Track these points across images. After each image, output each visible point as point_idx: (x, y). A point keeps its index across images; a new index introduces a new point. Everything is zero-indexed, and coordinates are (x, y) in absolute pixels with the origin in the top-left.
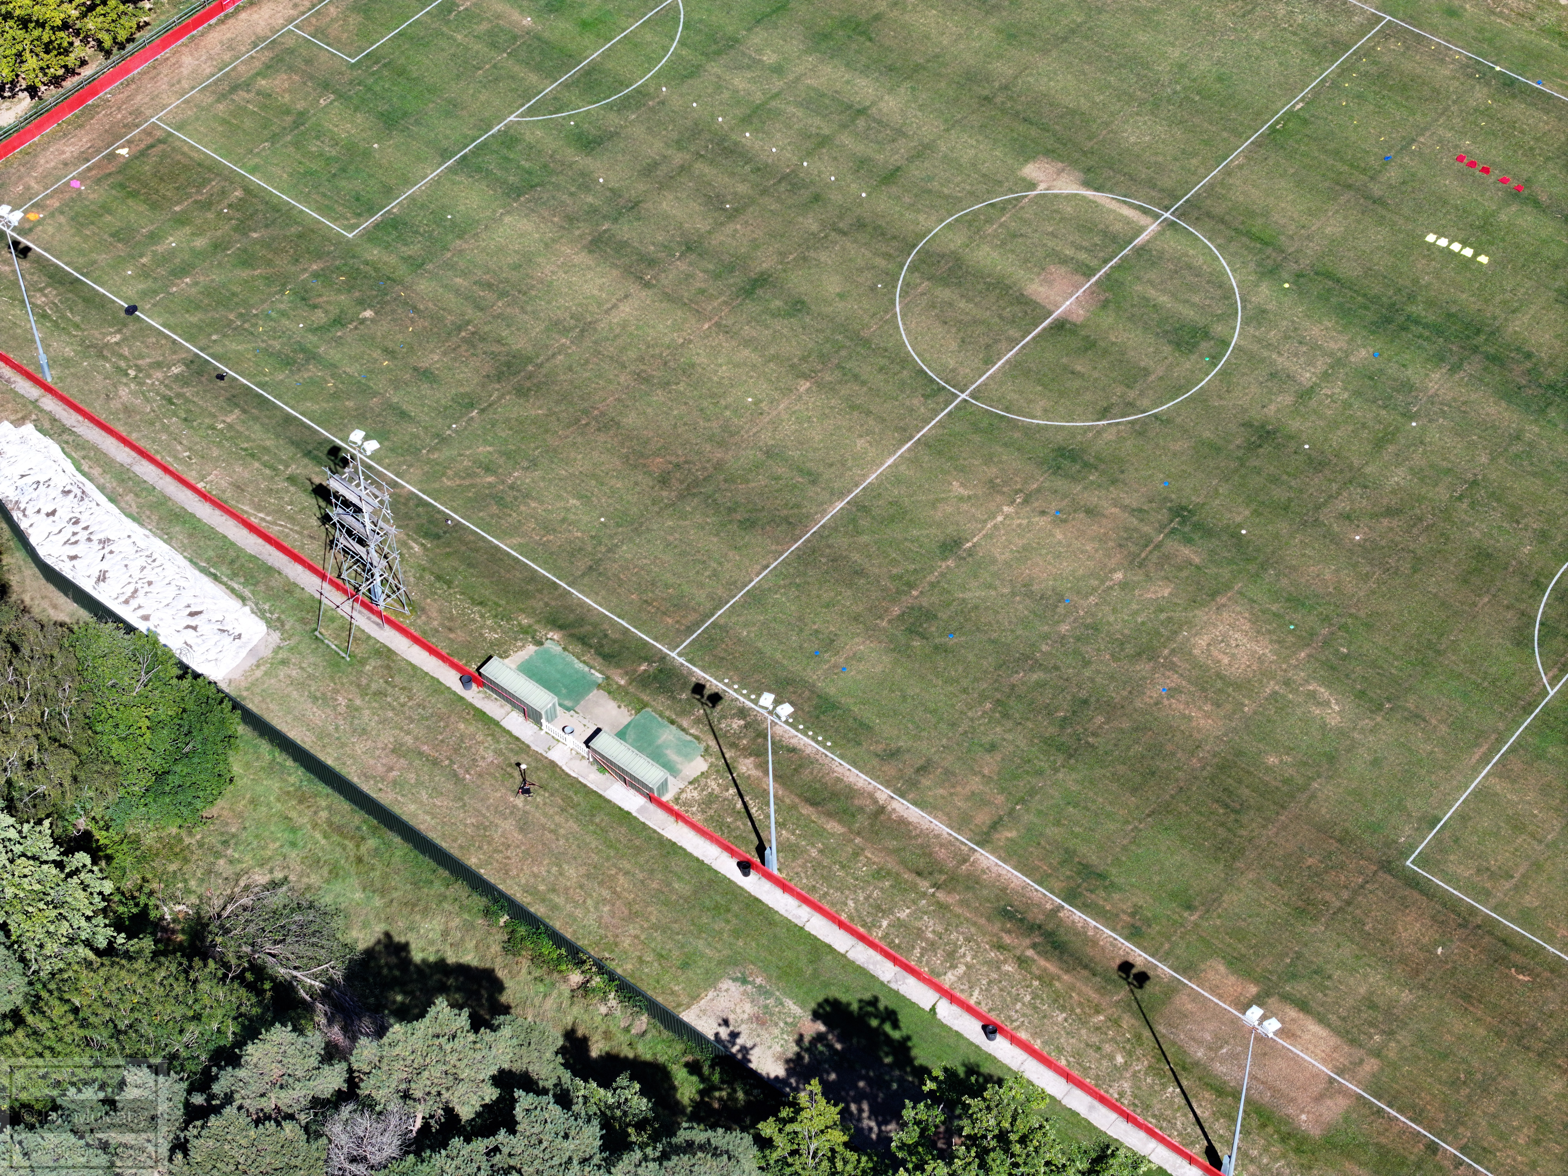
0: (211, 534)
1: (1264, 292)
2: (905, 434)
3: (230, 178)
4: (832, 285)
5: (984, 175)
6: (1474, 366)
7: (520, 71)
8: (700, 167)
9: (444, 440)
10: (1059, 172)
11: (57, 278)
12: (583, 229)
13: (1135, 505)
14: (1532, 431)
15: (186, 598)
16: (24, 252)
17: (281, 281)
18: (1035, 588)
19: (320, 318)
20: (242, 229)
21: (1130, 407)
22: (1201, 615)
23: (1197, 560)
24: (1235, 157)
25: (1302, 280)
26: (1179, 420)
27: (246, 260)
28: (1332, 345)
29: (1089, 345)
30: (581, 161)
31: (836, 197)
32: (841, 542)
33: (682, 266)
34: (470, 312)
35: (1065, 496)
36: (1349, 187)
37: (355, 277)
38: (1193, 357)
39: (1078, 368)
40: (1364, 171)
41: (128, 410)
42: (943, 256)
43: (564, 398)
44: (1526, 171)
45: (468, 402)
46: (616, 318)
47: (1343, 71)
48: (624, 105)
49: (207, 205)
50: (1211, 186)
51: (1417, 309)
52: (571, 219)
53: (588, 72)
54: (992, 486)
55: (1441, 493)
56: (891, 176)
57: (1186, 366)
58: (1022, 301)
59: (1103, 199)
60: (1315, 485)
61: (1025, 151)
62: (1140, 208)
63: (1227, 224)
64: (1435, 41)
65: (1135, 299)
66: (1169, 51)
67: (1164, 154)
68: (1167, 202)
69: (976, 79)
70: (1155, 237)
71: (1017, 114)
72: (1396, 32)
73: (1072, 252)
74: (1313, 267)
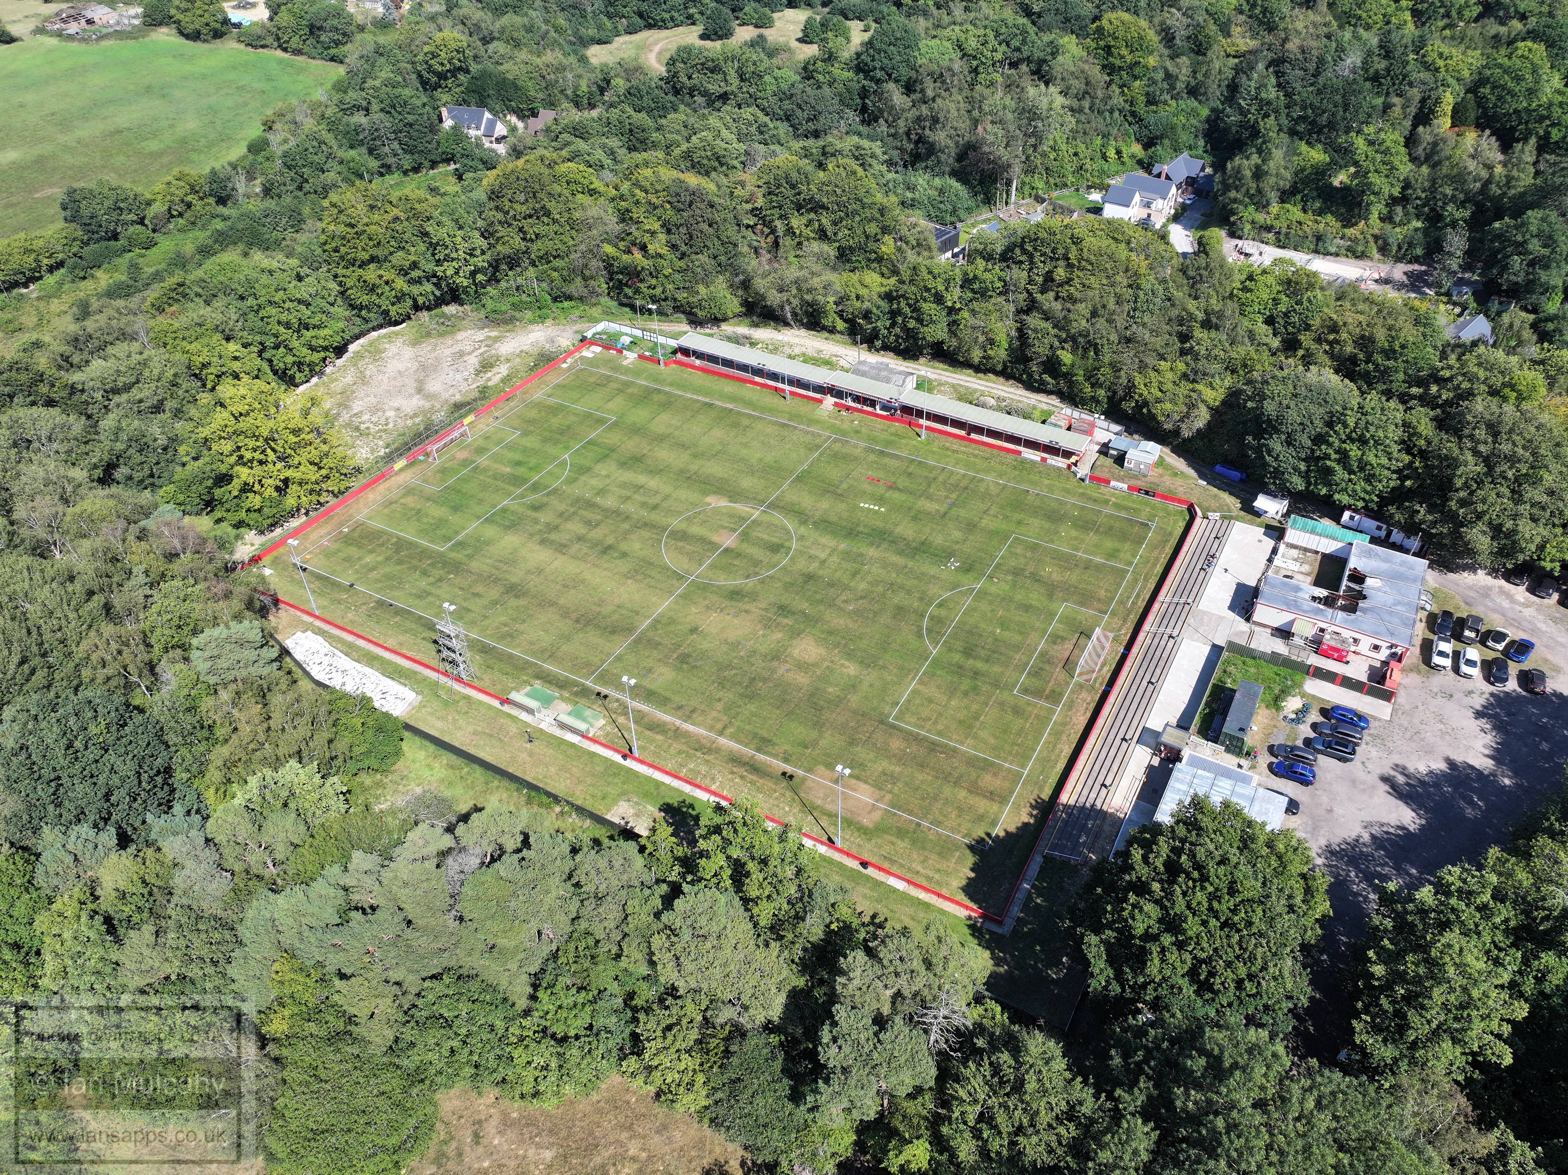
0: (389, 663)
1: (802, 530)
2: (671, 593)
3: (391, 535)
4: (637, 546)
5: (691, 503)
6: (885, 545)
7: (507, 487)
8: (581, 512)
9: (486, 617)
10: (719, 499)
11: (319, 577)
12: (538, 537)
13: (764, 607)
14: (910, 564)
15: (380, 687)
16: (305, 570)
17: (415, 568)
18: (729, 640)
19: (432, 579)
20: (397, 552)
21: (757, 574)
22: (795, 642)
23: (790, 623)
24: (785, 486)
25: (816, 524)
26: (776, 576)
27: (400, 562)
28: (831, 544)
29: (739, 555)
30: (535, 515)
31: (635, 516)
32: (650, 634)
33: (577, 546)
34: (494, 571)
35: (736, 607)
36: (829, 491)
37: (445, 564)
39: (735, 563)
40: (834, 486)
41: (352, 622)
42: (678, 531)
43: (534, 597)
44: (893, 479)
45: (495, 603)
46: (553, 566)
47: (821, 455)
48: (549, 494)
49: (382, 545)
51: (861, 529)
52: (531, 535)
53: (534, 484)
54: (708, 608)
55: (880, 589)
56: (655, 507)
57: (776, 558)
58: (711, 543)
59: (737, 506)
60: (832, 592)
61: (705, 493)
62: (752, 507)
63: (785, 509)
64: (853, 441)
65: (754, 538)
66: (755, 455)
67: (758, 488)
68: (761, 504)
69: (684, 471)
70: (759, 516)
71: (701, 481)
72: (838, 440)
73: (728, 525)
74: (819, 519)
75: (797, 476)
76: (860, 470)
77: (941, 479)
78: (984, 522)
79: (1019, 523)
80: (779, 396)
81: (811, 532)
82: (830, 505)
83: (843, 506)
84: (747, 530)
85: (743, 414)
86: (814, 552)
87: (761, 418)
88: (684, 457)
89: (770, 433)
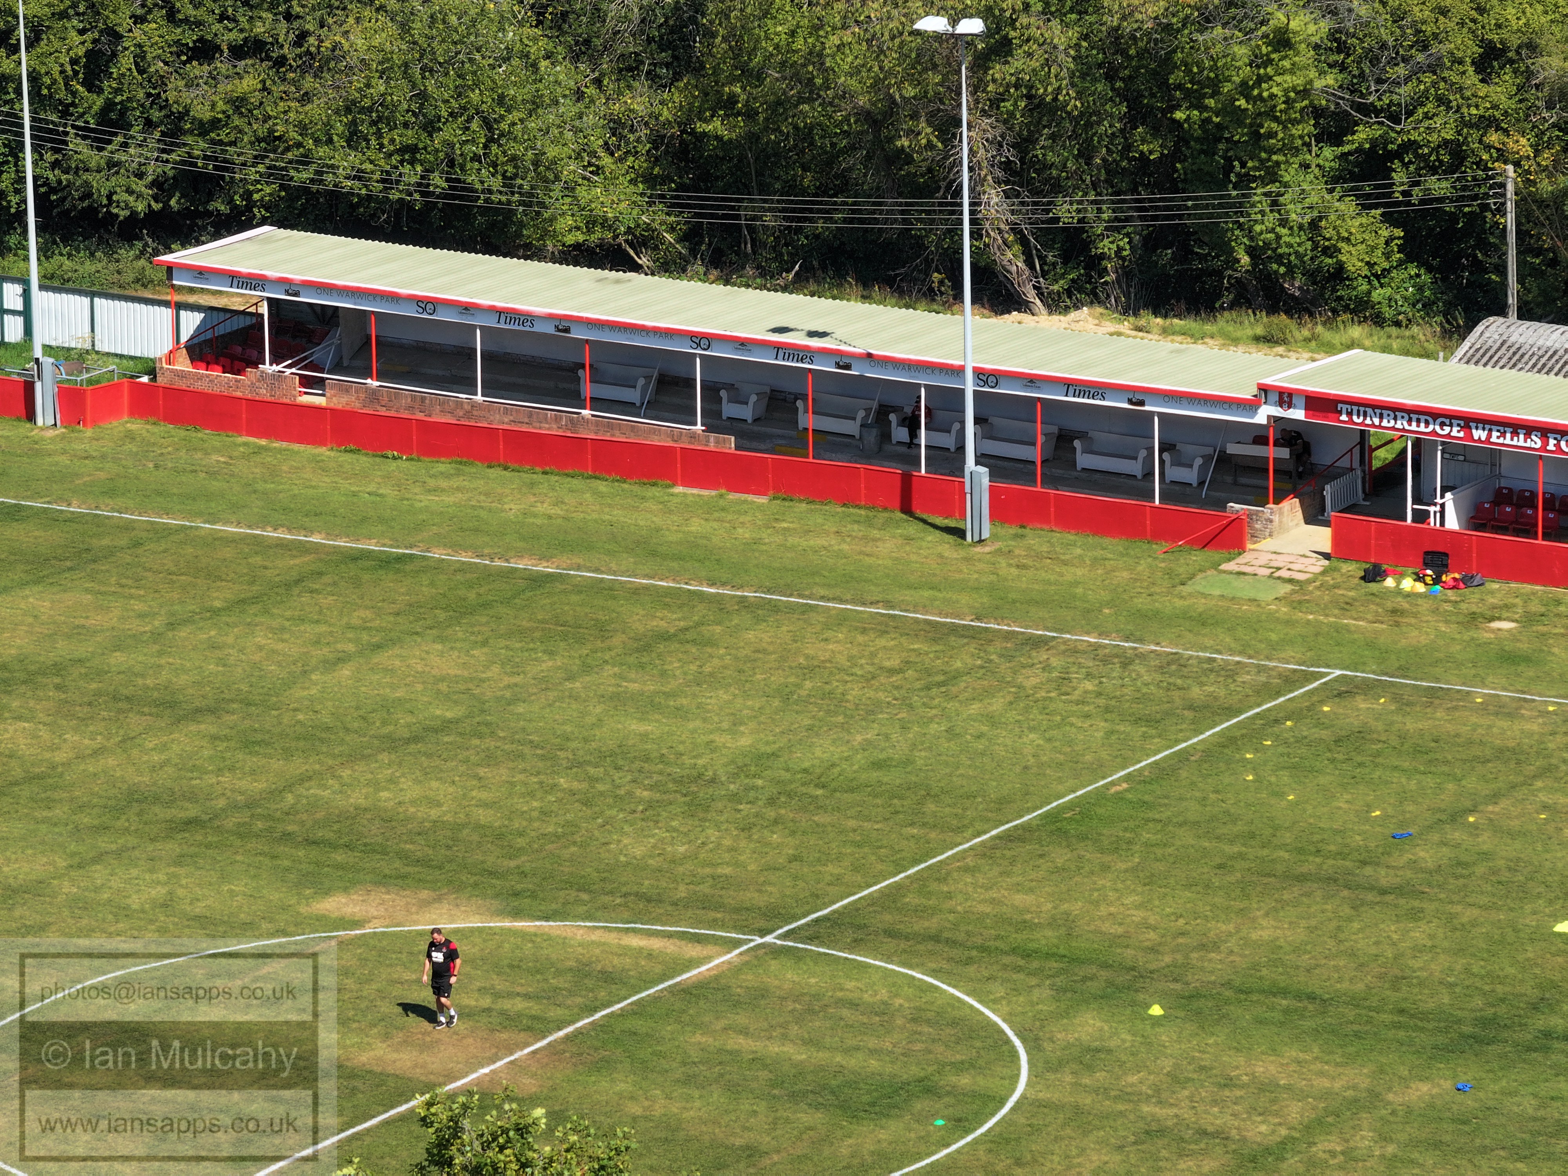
1: (1089, 1025)
5: (197, 918)
10: (424, 904)
25: (1199, 1003)
28: (1323, 1083)
36: (1302, 878)
38: (895, 1125)
40: (1341, 855)
47: (1232, 740)
50: (890, 896)
57: (875, 1135)
59: (571, 930)
61: (319, 882)
62: (682, 936)
63: (952, 943)
64: (1480, 693)
65: (695, 1055)
66: (720, 739)
67: (737, 864)
68: (762, 924)
69: (157, 799)
70: (736, 970)
71: (287, 837)
72: (1367, 688)
73: (486, 1002)
74: (1228, 984)
75: (1052, 817)
76: (1543, 797)
80: (913, 528)
81: (1165, 1036)
82: (1311, 930)
83: (1419, 933)
84: (640, 1025)
85: (636, 592)
86: (1188, 1115)
87: (775, 608)
88: (164, 747)
89: (842, 660)
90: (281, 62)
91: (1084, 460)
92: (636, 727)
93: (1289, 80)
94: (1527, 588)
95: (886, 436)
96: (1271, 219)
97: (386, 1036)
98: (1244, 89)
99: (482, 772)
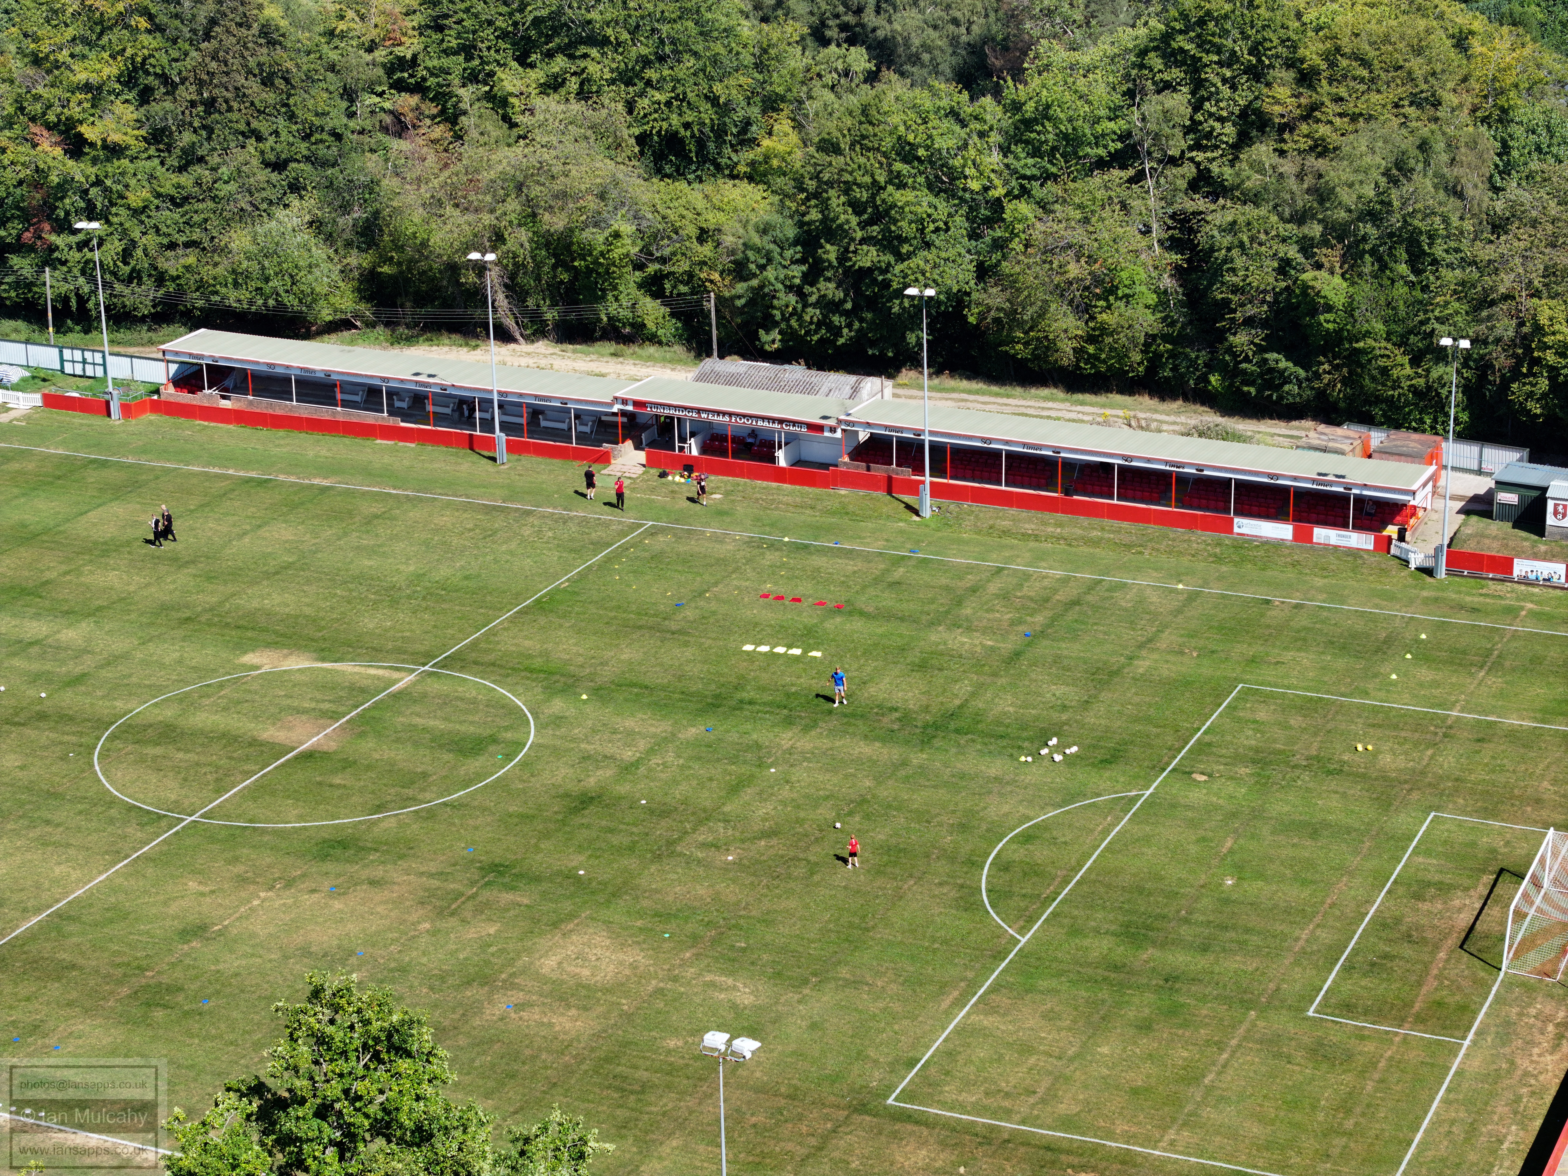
1: (558, 705)
2: (118, 855)
4: (10, 761)
5: (193, 668)
6: (831, 723)
10: (286, 657)
13: (434, 871)
14: (918, 758)
18: (313, 949)
21: (409, 801)
22: (543, 943)
23: (526, 901)
24: (497, 623)
25: (601, 692)
26: (476, 803)
28: (653, 730)
29: (347, 764)
32: (41, 947)
35: (339, 875)
36: (640, 627)
38: (482, 759)
39: (337, 781)
40: (655, 615)
42: (151, 726)
44: (843, 596)
47: (610, 559)
50: (475, 644)
51: (749, 695)
54: (242, 881)
55: (824, 814)
56: (76, 681)
57: (474, 764)
58: (254, 742)
59: (346, 667)
60: (662, 829)
61: (242, 647)
62: (391, 668)
63: (501, 667)
64: (709, 531)
65: (399, 728)
66: (402, 567)
67: (412, 631)
68: (423, 660)
69: (173, 608)
70: (414, 684)
71: (227, 625)
72: (663, 530)
73: (313, 705)
74: (612, 682)
75: (538, 601)
76: (735, 582)
77: (993, 588)
78: (1142, 666)
79: (1252, 661)
80: (475, 457)
81: (588, 709)
82: (645, 653)
83: (689, 653)
84: (376, 713)
85: (364, 494)
86: (599, 748)
87: (421, 500)
88: (174, 582)
89: (449, 525)
90: (204, 249)
91: (543, 423)
92: (367, 563)
93: (620, 251)
94: (726, 478)
95: (462, 414)
96: (615, 305)
97: (274, 724)
98: (602, 254)
99: (305, 588)
